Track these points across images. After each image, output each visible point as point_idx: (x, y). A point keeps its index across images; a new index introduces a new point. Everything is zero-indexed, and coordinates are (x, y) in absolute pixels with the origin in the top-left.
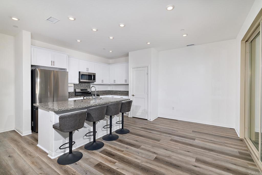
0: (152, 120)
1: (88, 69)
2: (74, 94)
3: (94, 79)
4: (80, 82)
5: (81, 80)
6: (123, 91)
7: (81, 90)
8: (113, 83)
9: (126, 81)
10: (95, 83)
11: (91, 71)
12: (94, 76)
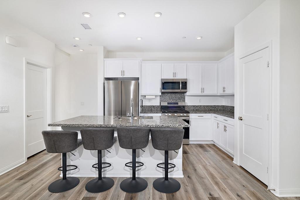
1: (174, 74)
2: (159, 109)
3: (185, 87)
4: (162, 93)
5: (163, 91)
7: (168, 103)
8: (222, 93)
11: (180, 76)
12: (185, 83)
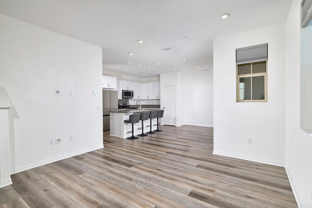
0: (178, 126)
1: (128, 88)
3: (133, 96)
5: (124, 97)
6: (155, 105)
7: (123, 104)
8: (146, 98)
9: (157, 96)
10: (133, 99)
11: (130, 89)
12: (133, 93)
